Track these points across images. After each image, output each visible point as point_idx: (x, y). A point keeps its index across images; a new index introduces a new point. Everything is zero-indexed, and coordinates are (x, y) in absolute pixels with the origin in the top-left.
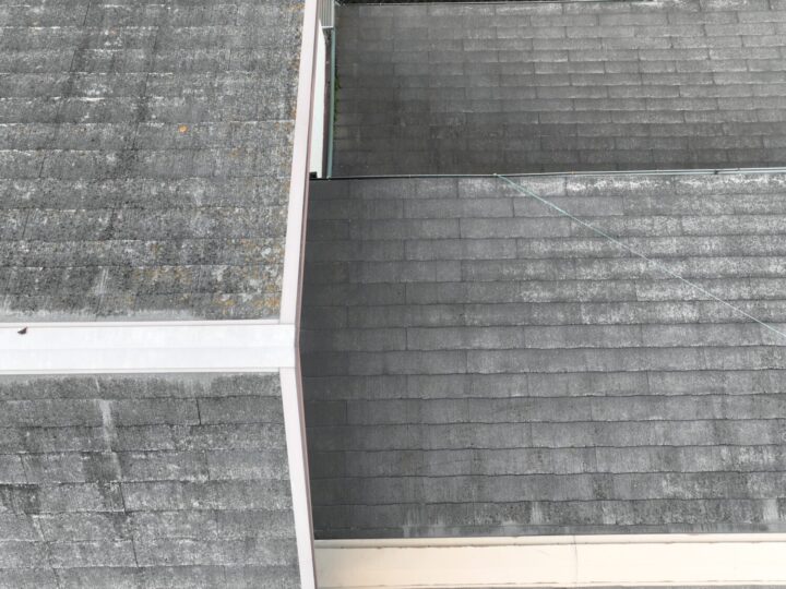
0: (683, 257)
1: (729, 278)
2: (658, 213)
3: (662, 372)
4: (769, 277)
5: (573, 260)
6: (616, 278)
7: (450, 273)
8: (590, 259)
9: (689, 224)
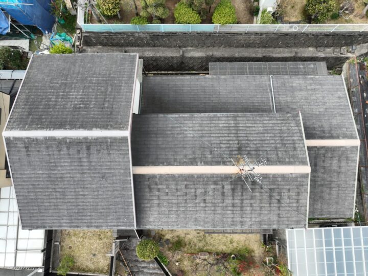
0: (192, 127)
1: (199, 130)
2: (189, 120)
3: (186, 144)
4: (205, 130)
5: (175, 127)
6: (181, 130)
7: (155, 129)
8: (178, 127)
9: (194, 122)
